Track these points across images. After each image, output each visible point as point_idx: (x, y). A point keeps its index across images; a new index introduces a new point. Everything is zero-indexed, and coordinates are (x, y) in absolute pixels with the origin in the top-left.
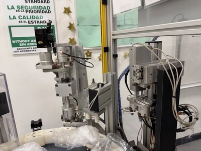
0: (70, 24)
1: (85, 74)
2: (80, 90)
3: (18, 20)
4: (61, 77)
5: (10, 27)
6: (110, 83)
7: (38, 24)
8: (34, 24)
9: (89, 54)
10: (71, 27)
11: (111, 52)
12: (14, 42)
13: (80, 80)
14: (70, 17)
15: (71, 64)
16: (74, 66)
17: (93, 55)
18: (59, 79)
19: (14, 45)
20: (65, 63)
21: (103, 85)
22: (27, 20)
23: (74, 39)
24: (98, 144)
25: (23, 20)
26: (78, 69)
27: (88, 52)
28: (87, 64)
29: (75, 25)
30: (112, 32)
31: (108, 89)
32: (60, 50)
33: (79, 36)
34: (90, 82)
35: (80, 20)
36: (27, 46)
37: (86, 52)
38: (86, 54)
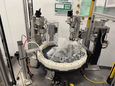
0: (78, 4)
1: (79, 26)
2: (76, 31)
3: (59, 1)
4: (72, 26)
5: (56, 4)
6: (86, 31)
7: (66, 4)
8: (64, 3)
9: (83, 18)
10: (78, 6)
11: (92, 20)
12: (56, 10)
13: (77, 28)
14: (79, 1)
15: (76, 23)
16: (77, 23)
17: (85, 19)
18: (71, 26)
19: (56, 11)
20: (74, 22)
21: (84, 30)
22: (62, 2)
23: (78, 11)
24: (78, 46)
25: (60, 1)
26: (77, 24)
27: (83, 17)
28: (81, 23)
29: (80, 5)
30: (94, 12)
31: (85, 32)
32: (74, 18)
33: (81, 10)
34: (80, 29)
35: (83, 3)
36: (60, 12)
37: (82, 17)
38: (82, 18)
